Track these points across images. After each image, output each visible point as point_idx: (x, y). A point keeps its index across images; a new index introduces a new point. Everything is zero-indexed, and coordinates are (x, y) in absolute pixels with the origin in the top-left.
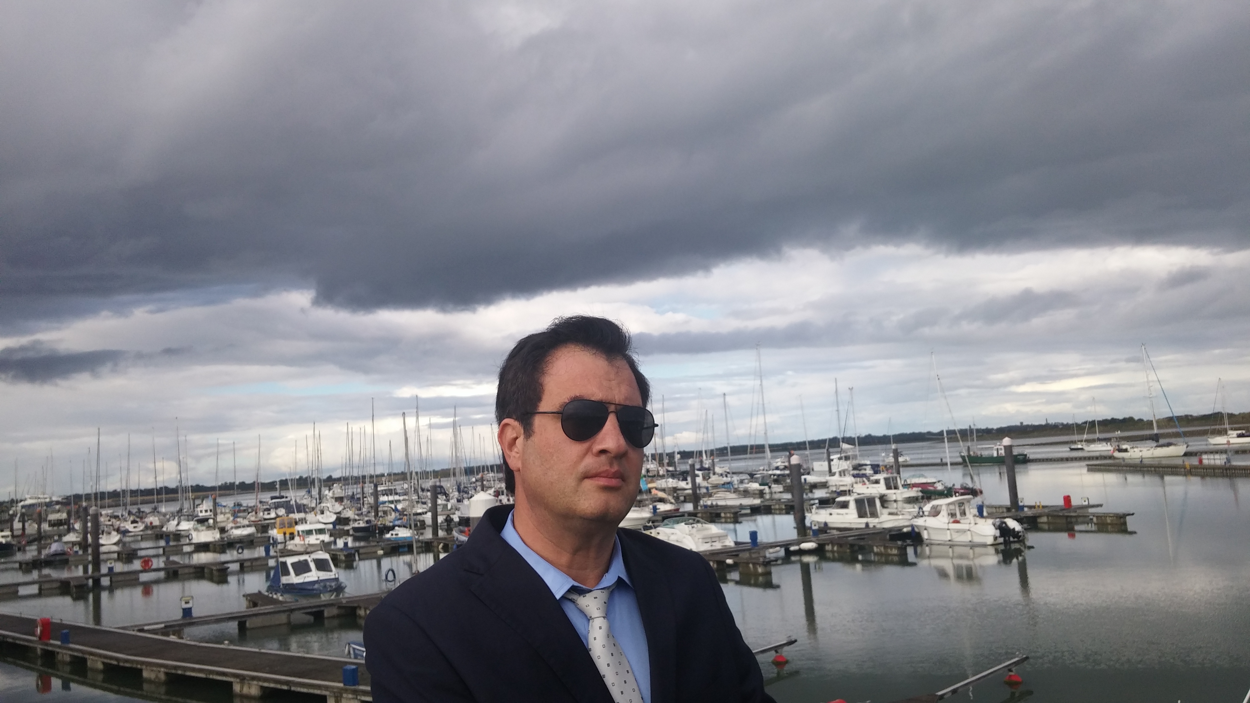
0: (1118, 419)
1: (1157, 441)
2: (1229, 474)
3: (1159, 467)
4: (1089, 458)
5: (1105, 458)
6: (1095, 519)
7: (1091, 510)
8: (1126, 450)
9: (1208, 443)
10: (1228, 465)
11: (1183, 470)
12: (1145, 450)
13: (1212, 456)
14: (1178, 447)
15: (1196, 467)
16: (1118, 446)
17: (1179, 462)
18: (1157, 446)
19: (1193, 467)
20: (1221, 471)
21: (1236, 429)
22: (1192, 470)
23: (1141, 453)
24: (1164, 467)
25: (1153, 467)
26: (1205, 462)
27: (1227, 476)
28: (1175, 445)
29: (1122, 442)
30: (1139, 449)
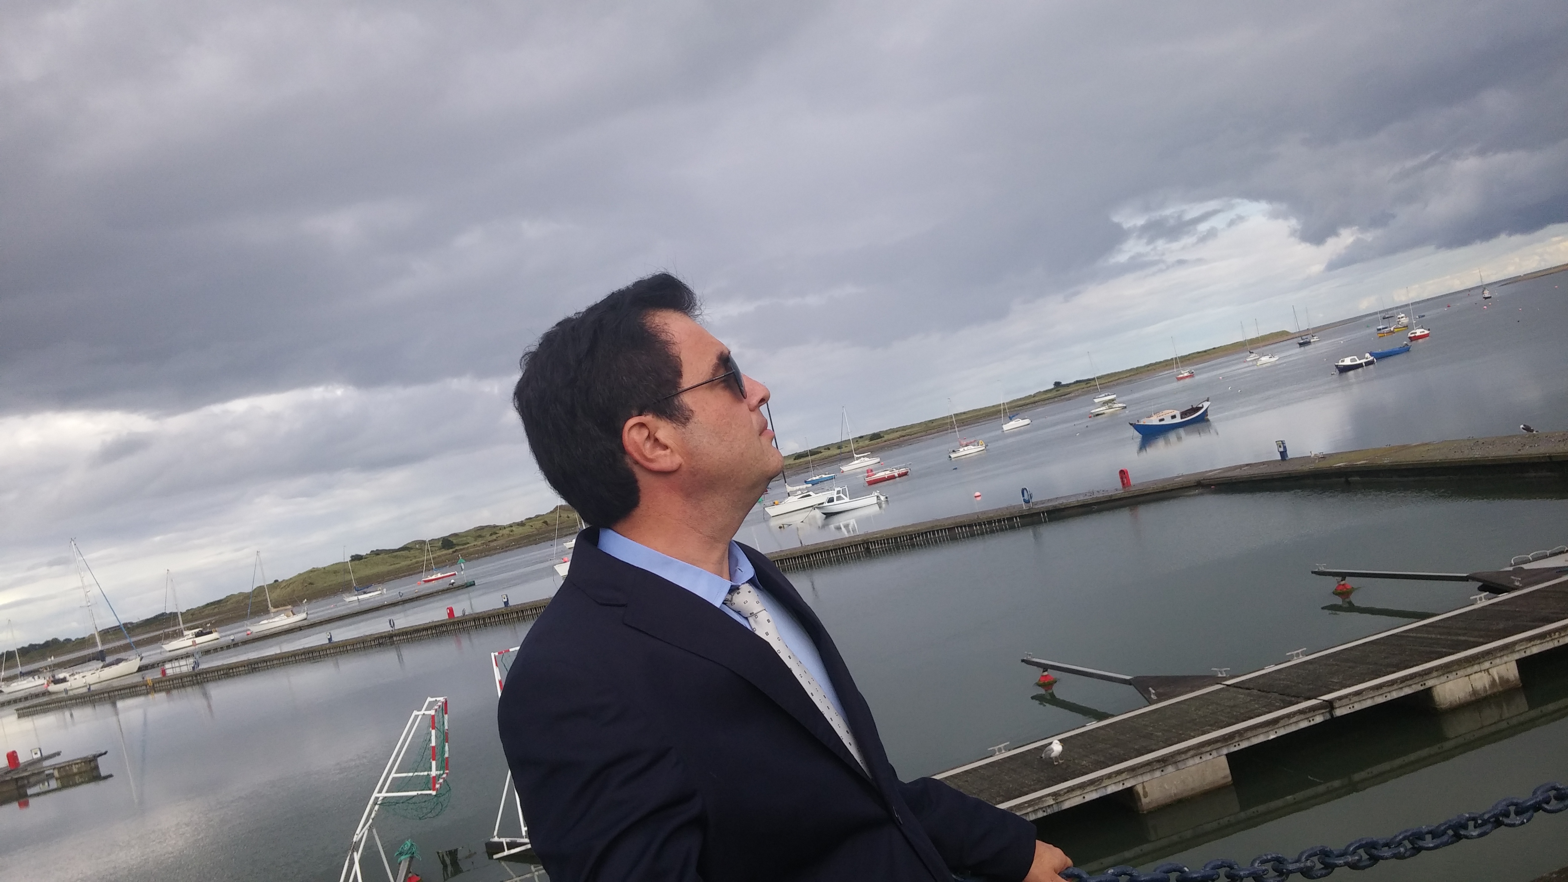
0: (39, 645)
1: (103, 660)
2: (199, 681)
3: (113, 691)
4: (15, 701)
5: (37, 696)
6: (56, 773)
7: (46, 763)
8: (64, 680)
9: (162, 650)
10: (196, 670)
11: (144, 687)
12: (88, 674)
13: (177, 664)
14: (129, 662)
15: (159, 681)
16: (53, 676)
17: (137, 679)
18: (102, 668)
19: (156, 682)
20: (191, 678)
21: (190, 629)
22: (155, 686)
23: (84, 679)
24: (120, 690)
25: (106, 692)
26: (169, 672)
27: (198, 683)
28: (126, 660)
29: (56, 672)
30: (82, 675)
